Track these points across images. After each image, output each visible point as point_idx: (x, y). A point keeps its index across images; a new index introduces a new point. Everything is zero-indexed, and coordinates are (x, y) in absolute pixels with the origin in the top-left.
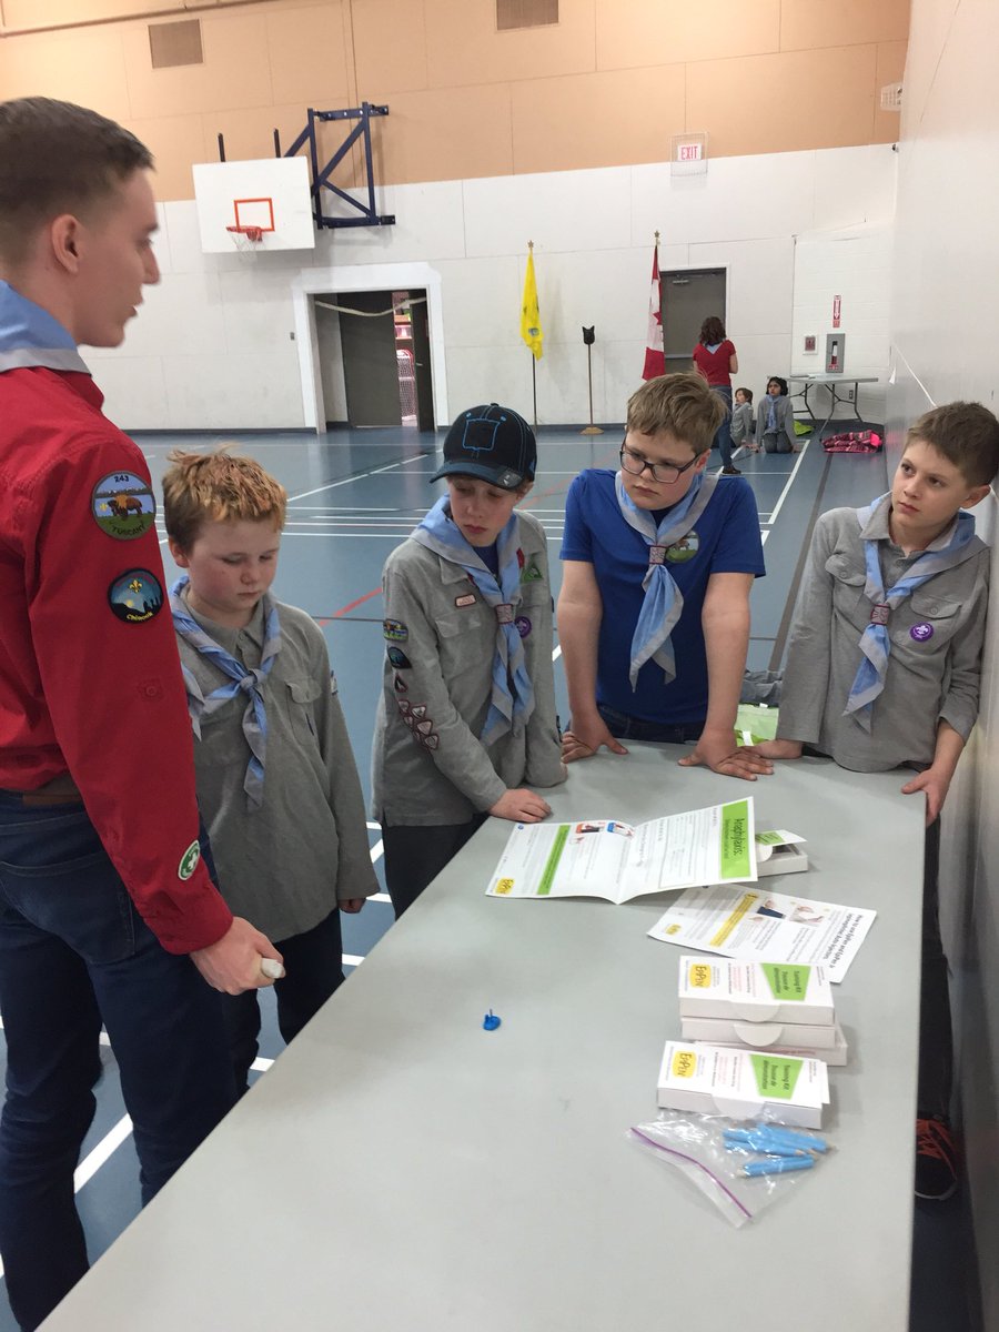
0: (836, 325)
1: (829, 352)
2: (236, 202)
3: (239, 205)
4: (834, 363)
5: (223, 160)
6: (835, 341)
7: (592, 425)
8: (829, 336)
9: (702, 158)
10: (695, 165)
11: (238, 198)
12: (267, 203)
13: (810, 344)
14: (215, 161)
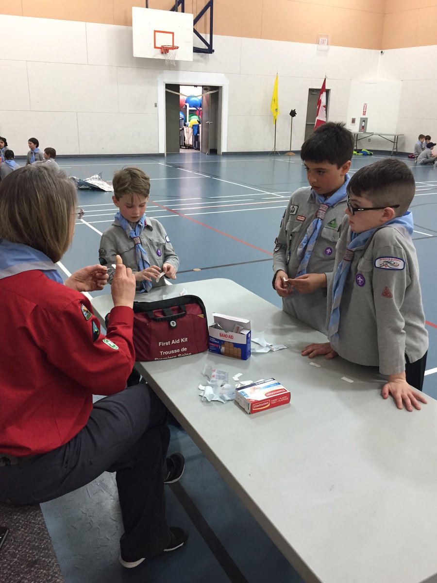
0: (364, 113)
1: (361, 123)
2: (155, 31)
3: (156, 33)
4: (363, 128)
5: (147, 7)
6: (364, 120)
7: (290, 151)
8: (361, 118)
9: (327, 45)
10: (325, 47)
11: (156, 30)
12: (172, 35)
13: (353, 121)
14: (142, 7)
